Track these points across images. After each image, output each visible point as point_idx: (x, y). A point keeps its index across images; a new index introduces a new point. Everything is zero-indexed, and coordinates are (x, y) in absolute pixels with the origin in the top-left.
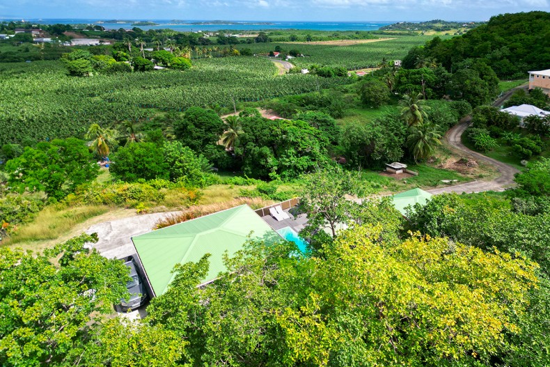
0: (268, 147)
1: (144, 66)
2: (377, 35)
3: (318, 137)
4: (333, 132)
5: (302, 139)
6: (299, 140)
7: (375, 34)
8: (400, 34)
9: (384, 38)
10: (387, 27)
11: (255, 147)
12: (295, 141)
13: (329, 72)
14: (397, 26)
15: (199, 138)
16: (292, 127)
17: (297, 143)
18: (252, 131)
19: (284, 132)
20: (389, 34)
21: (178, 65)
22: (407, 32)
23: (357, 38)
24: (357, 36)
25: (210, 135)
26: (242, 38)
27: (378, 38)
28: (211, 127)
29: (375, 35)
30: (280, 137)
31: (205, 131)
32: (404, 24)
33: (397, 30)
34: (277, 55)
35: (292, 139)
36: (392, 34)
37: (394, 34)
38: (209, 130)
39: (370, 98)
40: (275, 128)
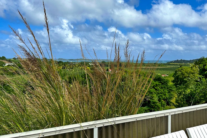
2: (167, 65)
9: (170, 66)
20: (173, 65)
22: (184, 64)
23: (155, 66)
33: (177, 63)
37: (176, 65)
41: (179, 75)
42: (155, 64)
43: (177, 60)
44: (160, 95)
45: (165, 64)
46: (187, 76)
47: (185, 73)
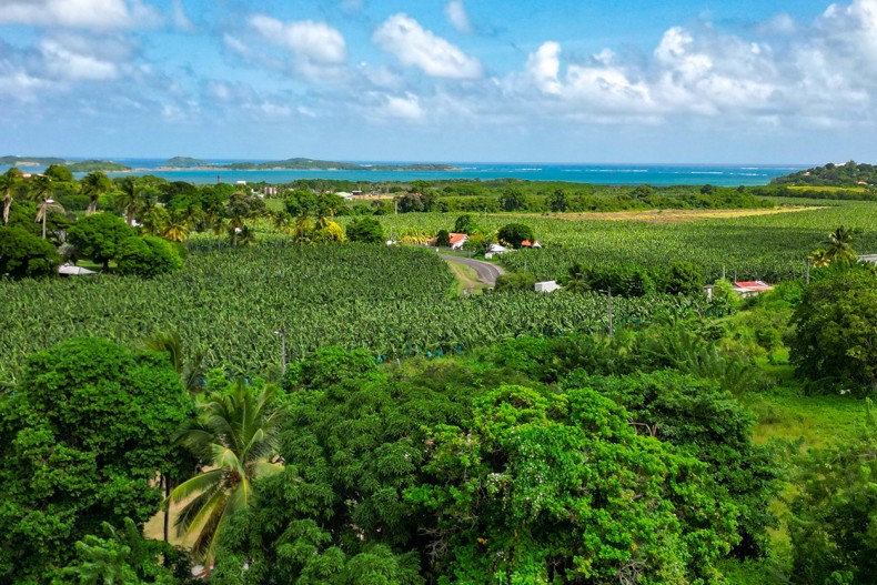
0: (398, 548)
1: (25, 260)
2: (769, 199)
3: (678, 500)
4: (739, 475)
5: (600, 499)
6: (584, 507)
7: (760, 196)
8: (841, 196)
9: (790, 205)
10: (796, 177)
11: (322, 548)
12: (558, 509)
13: (637, 278)
14: (828, 174)
15: (60, 496)
16: (547, 425)
17: (567, 525)
18: (328, 453)
19: (498, 458)
20: (805, 195)
21: (140, 260)
22: (861, 190)
23: (706, 205)
24: (706, 197)
25: (120, 483)
26: (359, 200)
27: (771, 206)
28: (132, 444)
29: (761, 198)
30: (471, 485)
31: (101, 461)
32: (850, 168)
33: (826, 184)
34: (460, 244)
35: (541, 496)
36: (813, 196)
37: (822, 196)
38: (120, 455)
39: (840, 347)
40: (447, 430)
41: (821, 323)
42: (706, 190)
43: (829, 166)
44: (700, 537)
45: (758, 192)
46: (862, 336)
47: (855, 312)
